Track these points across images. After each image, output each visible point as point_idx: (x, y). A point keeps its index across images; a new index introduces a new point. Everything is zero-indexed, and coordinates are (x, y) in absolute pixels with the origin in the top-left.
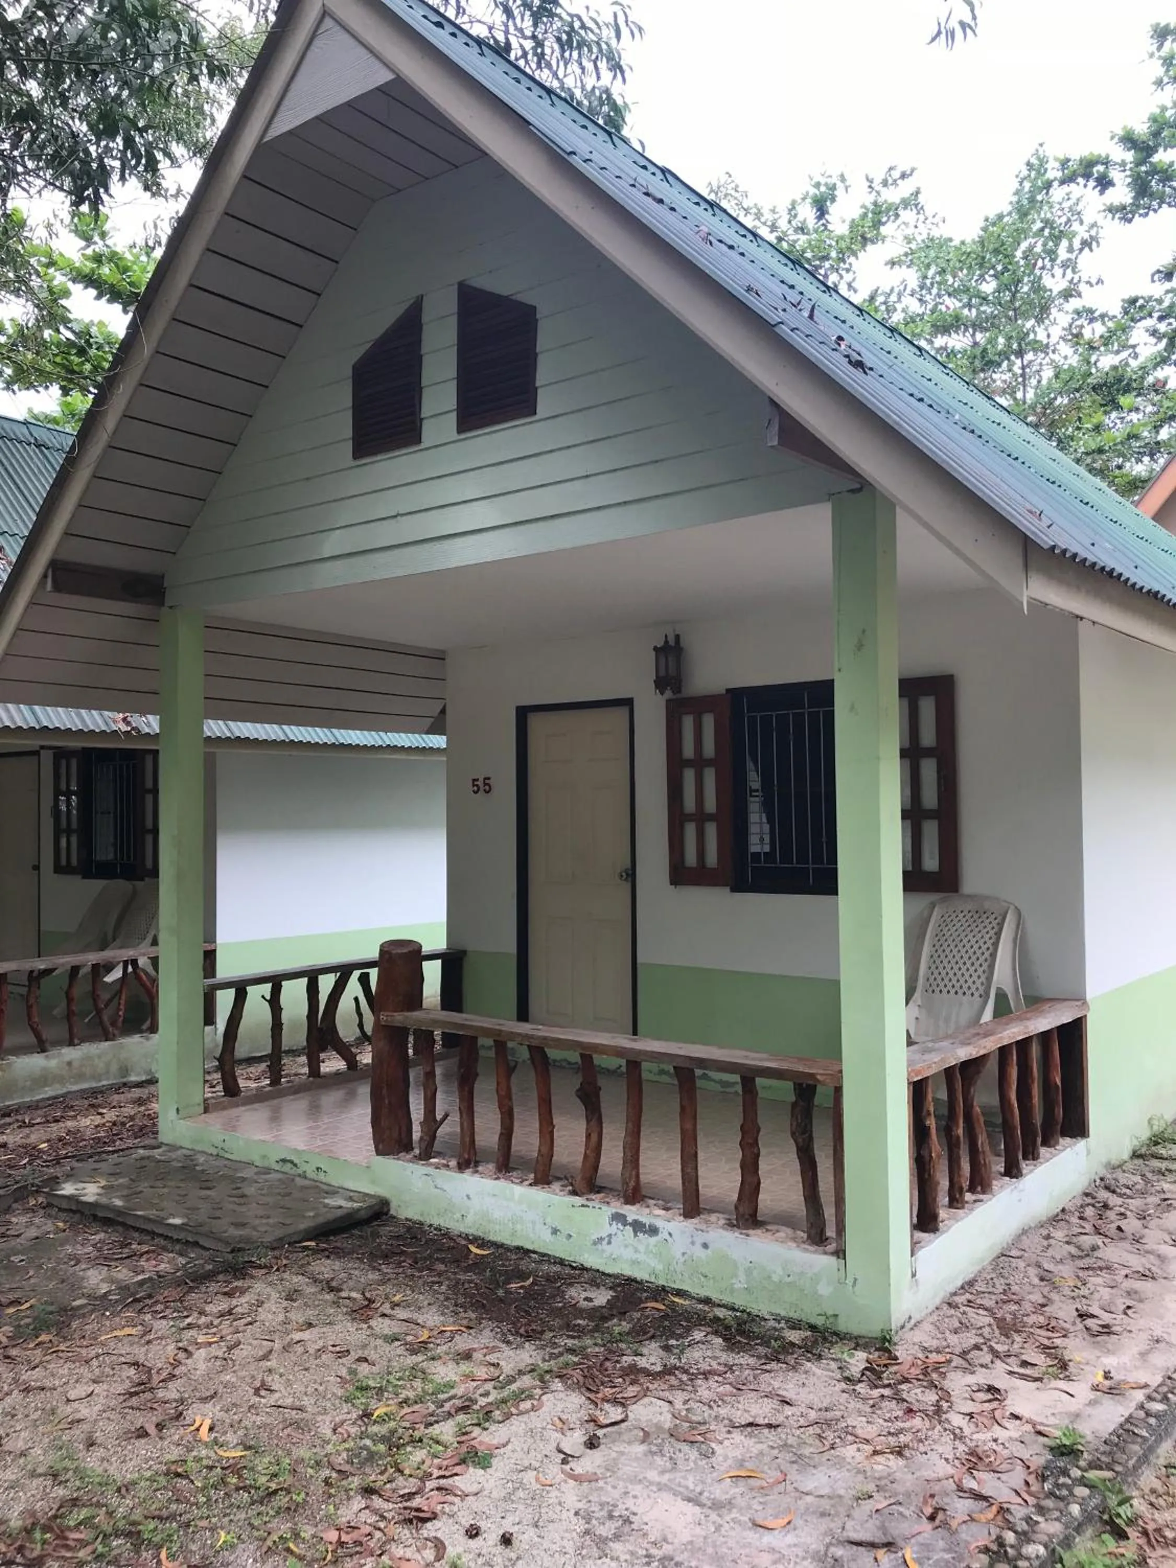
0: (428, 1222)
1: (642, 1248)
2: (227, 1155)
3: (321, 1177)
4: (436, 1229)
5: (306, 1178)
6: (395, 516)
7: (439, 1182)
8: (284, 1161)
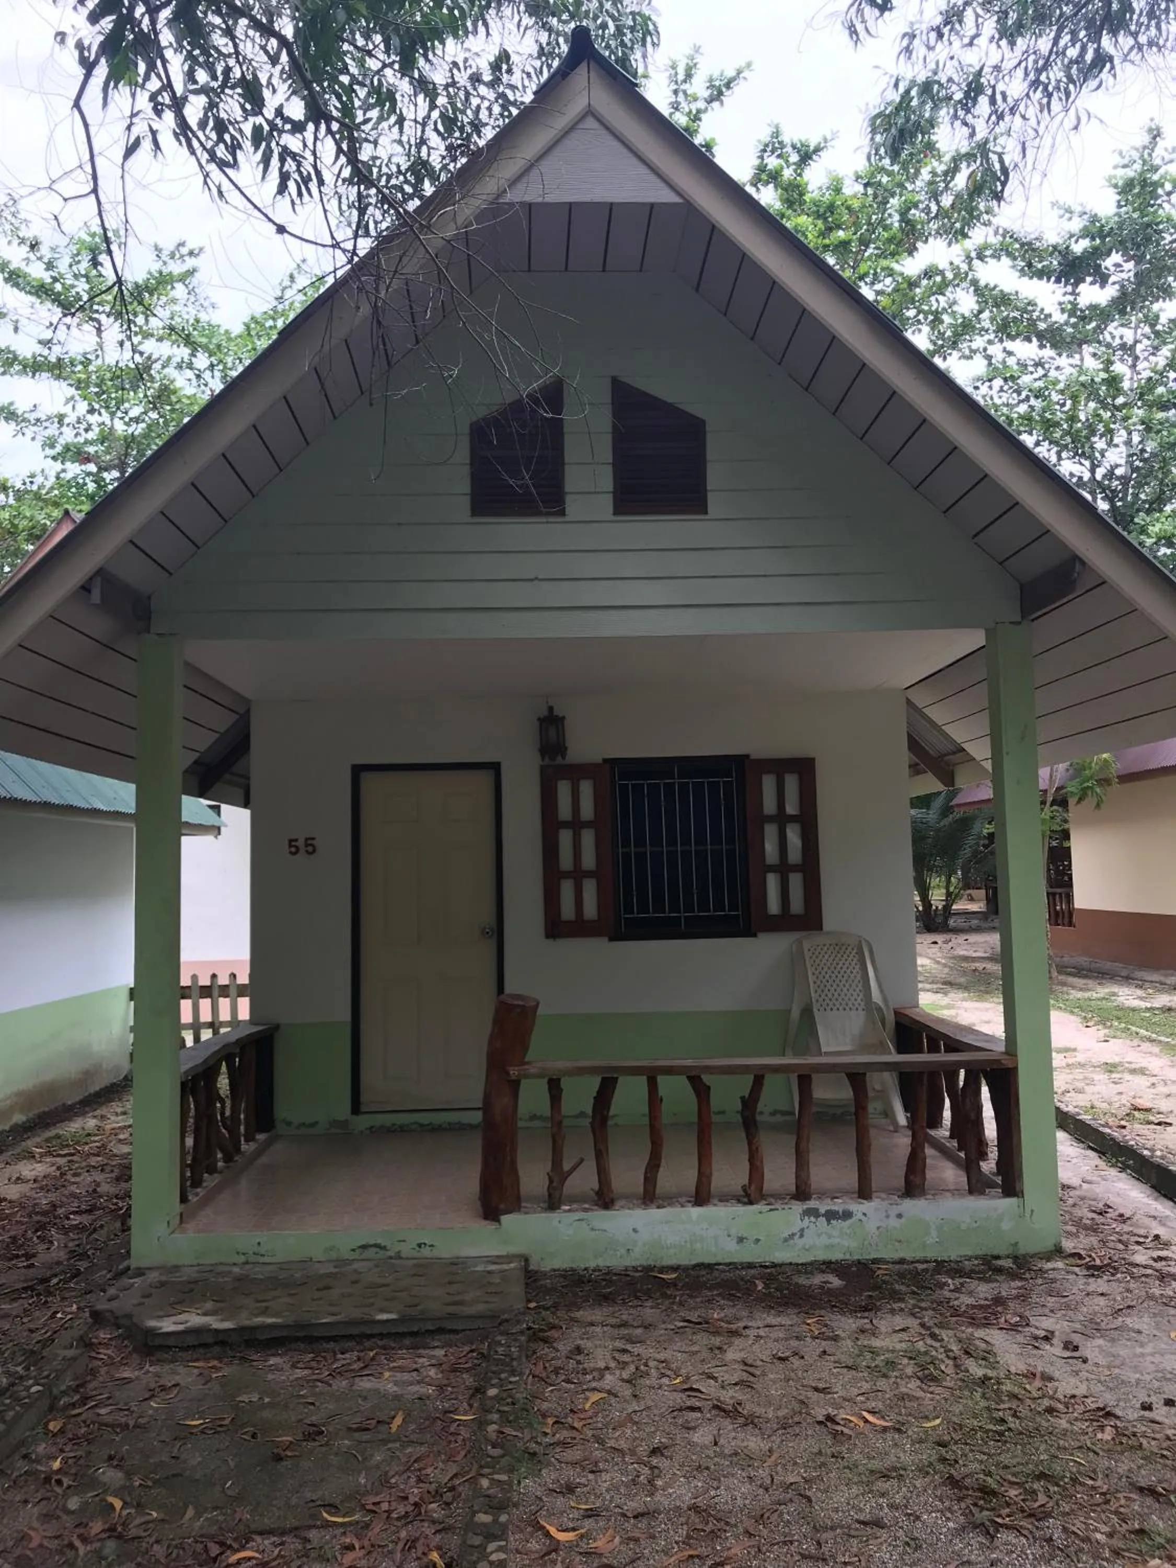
0: (583, 1266)
1: (835, 1233)
2: (262, 1260)
3: (426, 1252)
4: (594, 1270)
5: (400, 1258)
6: (532, 580)
7: (596, 1224)
8: (364, 1247)
